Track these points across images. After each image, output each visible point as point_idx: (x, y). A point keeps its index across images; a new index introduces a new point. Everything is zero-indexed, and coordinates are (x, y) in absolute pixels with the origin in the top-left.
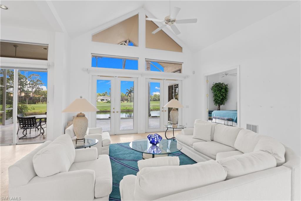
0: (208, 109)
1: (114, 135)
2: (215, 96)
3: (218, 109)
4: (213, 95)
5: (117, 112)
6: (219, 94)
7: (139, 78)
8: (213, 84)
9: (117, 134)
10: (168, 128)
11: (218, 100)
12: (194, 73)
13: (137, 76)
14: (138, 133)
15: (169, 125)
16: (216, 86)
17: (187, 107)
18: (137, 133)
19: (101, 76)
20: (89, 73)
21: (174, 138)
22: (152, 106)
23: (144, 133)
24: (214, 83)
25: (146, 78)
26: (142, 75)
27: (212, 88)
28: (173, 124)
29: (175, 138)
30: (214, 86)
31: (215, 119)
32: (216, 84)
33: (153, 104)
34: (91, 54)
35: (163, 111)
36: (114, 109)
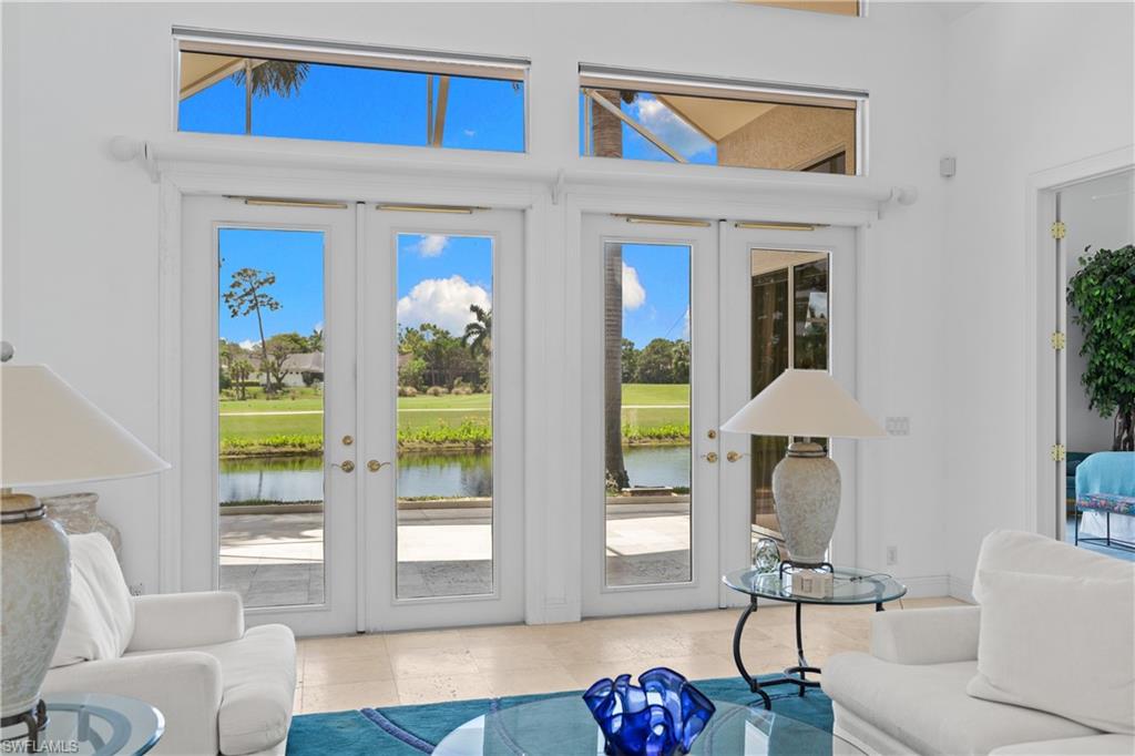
0: (1063, 441)
1: (350, 635)
2: (1097, 346)
3: (1118, 440)
4: (1081, 341)
5: (374, 466)
6: (1124, 330)
7: (529, 212)
8: (1082, 260)
9: (371, 627)
10: (754, 597)
11: (1121, 373)
12: (948, 170)
13: (521, 202)
14: (530, 620)
15: (762, 570)
16: (1105, 275)
17: (899, 426)
18: (524, 623)
19: (249, 199)
20: (157, 177)
21: (803, 670)
22: (634, 419)
23: (576, 623)
24: (1093, 253)
25: (584, 214)
26: (555, 187)
27: (1077, 290)
28: (795, 565)
29: (810, 677)
30: (1088, 272)
31: (1101, 519)
32: (1104, 255)
33: (640, 403)
34: (174, 31)
35: (712, 458)
36: (347, 441)
